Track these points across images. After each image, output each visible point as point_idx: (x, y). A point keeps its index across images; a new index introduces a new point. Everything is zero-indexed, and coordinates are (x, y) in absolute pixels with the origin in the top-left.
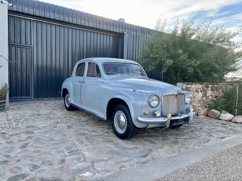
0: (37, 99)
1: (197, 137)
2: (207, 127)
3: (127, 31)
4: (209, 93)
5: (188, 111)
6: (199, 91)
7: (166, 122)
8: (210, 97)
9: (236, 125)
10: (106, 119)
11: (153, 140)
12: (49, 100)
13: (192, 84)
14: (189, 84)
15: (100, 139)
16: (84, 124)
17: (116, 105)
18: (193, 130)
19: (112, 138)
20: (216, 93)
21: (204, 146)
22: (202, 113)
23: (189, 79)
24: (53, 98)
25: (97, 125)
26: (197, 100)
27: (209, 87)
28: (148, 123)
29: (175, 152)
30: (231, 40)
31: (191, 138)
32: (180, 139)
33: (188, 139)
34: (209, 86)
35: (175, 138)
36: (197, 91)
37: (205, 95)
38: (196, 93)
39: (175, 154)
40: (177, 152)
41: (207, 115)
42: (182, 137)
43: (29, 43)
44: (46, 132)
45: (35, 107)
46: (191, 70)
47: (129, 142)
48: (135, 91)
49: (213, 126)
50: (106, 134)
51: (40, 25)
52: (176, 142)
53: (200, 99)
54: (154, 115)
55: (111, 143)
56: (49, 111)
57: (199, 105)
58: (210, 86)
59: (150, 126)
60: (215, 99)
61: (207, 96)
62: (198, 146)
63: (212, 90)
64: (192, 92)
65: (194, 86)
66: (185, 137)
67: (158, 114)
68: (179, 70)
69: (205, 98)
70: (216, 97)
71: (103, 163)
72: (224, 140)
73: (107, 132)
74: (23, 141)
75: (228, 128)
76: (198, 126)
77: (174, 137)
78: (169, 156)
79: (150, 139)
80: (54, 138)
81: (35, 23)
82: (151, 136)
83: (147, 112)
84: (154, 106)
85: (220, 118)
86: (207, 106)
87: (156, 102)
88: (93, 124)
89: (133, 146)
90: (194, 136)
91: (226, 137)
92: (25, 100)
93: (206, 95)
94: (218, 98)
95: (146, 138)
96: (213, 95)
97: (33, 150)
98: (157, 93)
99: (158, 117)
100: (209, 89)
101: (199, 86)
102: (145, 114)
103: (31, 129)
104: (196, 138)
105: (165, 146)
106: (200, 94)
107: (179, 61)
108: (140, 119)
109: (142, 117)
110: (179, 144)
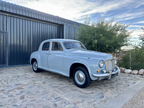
0: (10, 66)
2: (122, 77)
3: (65, 23)
7: (109, 76)
10: (69, 76)
11: (99, 87)
12: (18, 66)
15: (68, 89)
16: (52, 80)
17: (76, 67)
18: (116, 80)
19: (75, 88)
20: (118, 58)
21: (129, 88)
24: (21, 65)
25: (60, 80)
28: (99, 77)
29: (116, 94)
32: (113, 85)
33: (117, 85)
35: (110, 85)
39: (117, 95)
40: (117, 93)
42: (113, 84)
43: (5, 30)
44: (31, 87)
45: (12, 72)
47: (87, 89)
48: (89, 58)
49: (124, 77)
51: (12, 18)
52: (113, 87)
54: (102, 72)
55: (76, 91)
56: (23, 74)
58: (115, 54)
59: (100, 79)
62: (126, 89)
63: (116, 57)
66: (115, 84)
68: (99, 46)
70: (118, 60)
71: (81, 103)
72: (136, 84)
73: (70, 85)
74: (19, 94)
75: (132, 77)
80: (39, 91)
81: (9, 18)
84: (102, 67)
85: (124, 72)
87: (102, 65)
88: (57, 80)
90: (119, 83)
91: (135, 82)
97: (30, 99)
99: (105, 73)
102: (97, 72)
103: (20, 86)
104: (121, 84)
105: (109, 90)
108: (94, 75)
109: (95, 73)
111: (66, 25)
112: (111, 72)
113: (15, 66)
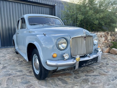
1: (105, 73)
2: (111, 62)
4: (109, 37)
5: (96, 51)
6: (103, 36)
8: (110, 40)
13: (98, 32)
14: (96, 32)
18: (101, 66)
20: (114, 38)
21: (113, 84)
22: (105, 51)
23: (96, 29)
26: (101, 42)
27: (109, 34)
28: (57, 66)
31: (100, 74)
32: (90, 76)
33: (97, 75)
34: (109, 33)
36: (101, 37)
37: (106, 39)
38: (100, 38)
41: (109, 52)
42: (92, 74)
46: (96, 22)
48: (45, 35)
49: (115, 61)
52: (87, 81)
53: (103, 42)
54: (63, 58)
57: (103, 45)
58: (110, 33)
59: (59, 69)
60: (113, 41)
61: (108, 39)
62: (108, 85)
63: (111, 36)
64: (98, 37)
65: (99, 34)
66: (94, 74)
67: (66, 57)
69: (106, 41)
70: (113, 40)
76: (104, 62)
77: (85, 74)
83: (55, 55)
84: (63, 48)
86: (108, 46)
87: (65, 45)
90: (102, 72)
93: (107, 39)
94: (114, 40)
96: (112, 39)
99: (66, 60)
100: (109, 35)
101: (103, 33)
102: (53, 57)
104: (104, 74)
106: (103, 39)
107: (88, 16)
108: (49, 63)
109: (50, 60)
110: (89, 83)
111: (57, 6)
112: (78, 57)
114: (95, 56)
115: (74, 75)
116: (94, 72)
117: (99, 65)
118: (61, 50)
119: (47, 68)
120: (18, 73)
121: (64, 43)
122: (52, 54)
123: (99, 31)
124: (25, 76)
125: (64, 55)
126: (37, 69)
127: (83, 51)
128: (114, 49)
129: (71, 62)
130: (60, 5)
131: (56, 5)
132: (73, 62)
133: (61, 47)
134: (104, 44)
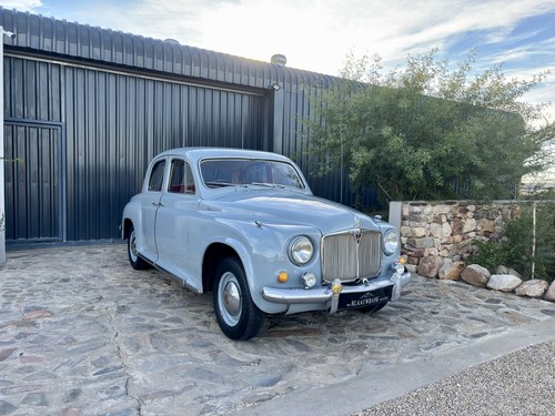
0: (74, 242)
1: (415, 334)
2: (450, 308)
3: (281, 84)
4: (470, 224)
6: (444, 219)
7: (330, 299)
8: (472, 234)
9: (525, 302)
10: (201, 291)
11: (306, 342)
12: (101, 244)
13: (425, 205)
14: (418, 205)
16: (159, 302)
18: (412, 316)
19: (211, 335)
20: (487, 225)
21: (426, 356)
22: (447, 273)
23: (420, 192)
24: (111, 240)
26: (437, 241)
27: (468, 211)
28: (288, 303)
29: (348, 372)
30: (518, 100)
31: (402, 335)
32: (373, 338)
33: (392, 338)
34: (468, 207)
35: (360, 337)
36: (438, 220)
37: (459, 229)
38: (435, 225)
39: (347, 377)
40: (354, 371)
41: (459, 279)
43: (57, 116)
44: (63, 323)
46: (415, 173)
47: (248, 346)
49: (464, 305)
50: (201, 328)
51: (80, 75)
52: (359, 348)
53: (445, 240)
54: (302, 284)
55: (203, 350)
56: (91, 271)
57: (444, 253)
58: (471, 208)
59: (293, 309)
60: (484, 238)
61: (465, 231)
62: (411, 358)
63: (476, 217)
64: (424, 224)
65: (429, 210)
66: (387, 334)
67: (311, 282)
69: (458, 238)
70: (487, 234)
71: (166, 399)
72: (479, 340)
73: (205, 323)
74: (4, 343)
75: (501, 310)
76: (427, 306)
77: (360, 333)
78: (331, 381)
79: (300, 338)
80: (76, 337)
81: (69, 73)
82: (304, 332)
83: (284, 277)
84: (301, 261)
85: (489, 285)
86: (466, 255)
87: (307, 253)
89: (254, 357)
90: (410, 330)
91: (485, 334)
92: (46, 245)
93: (461, 229)
94: (491, 235)
95: (290, 337)
96: (479, 228)
97: (20, 365)
98: (310, 230)
99: (310, 288)
100: (469, 214)
101: (443, 209)
102: (280, 281)
103: (33, 316)
104: (411, 336)
105: (330, 358)
106: (447, 229)
107: (388, 153)
108: (268, 293)
109: (273, 287)
110: (366, 352)
111: (281, 91)
112: (337, 284)
113: (91, 244)
114: (383, 283)
115: (330, 335)
116: (385, 331)
117: (407, 315)
118: (298, 264)
119: (264, 307)
120: (173, 325)
121: (307, 248)
122: (277, 273)
123: (433, 199)
124: (194, 332)
125: (305, 278)
126: (232, 312)
127: (352, 268)
128: (473, 266)
129: (321, 294)
130: (294, 87)
131: (277, 88)
132: (326, 293)
133: (298, 256)
134: (449, 247)
